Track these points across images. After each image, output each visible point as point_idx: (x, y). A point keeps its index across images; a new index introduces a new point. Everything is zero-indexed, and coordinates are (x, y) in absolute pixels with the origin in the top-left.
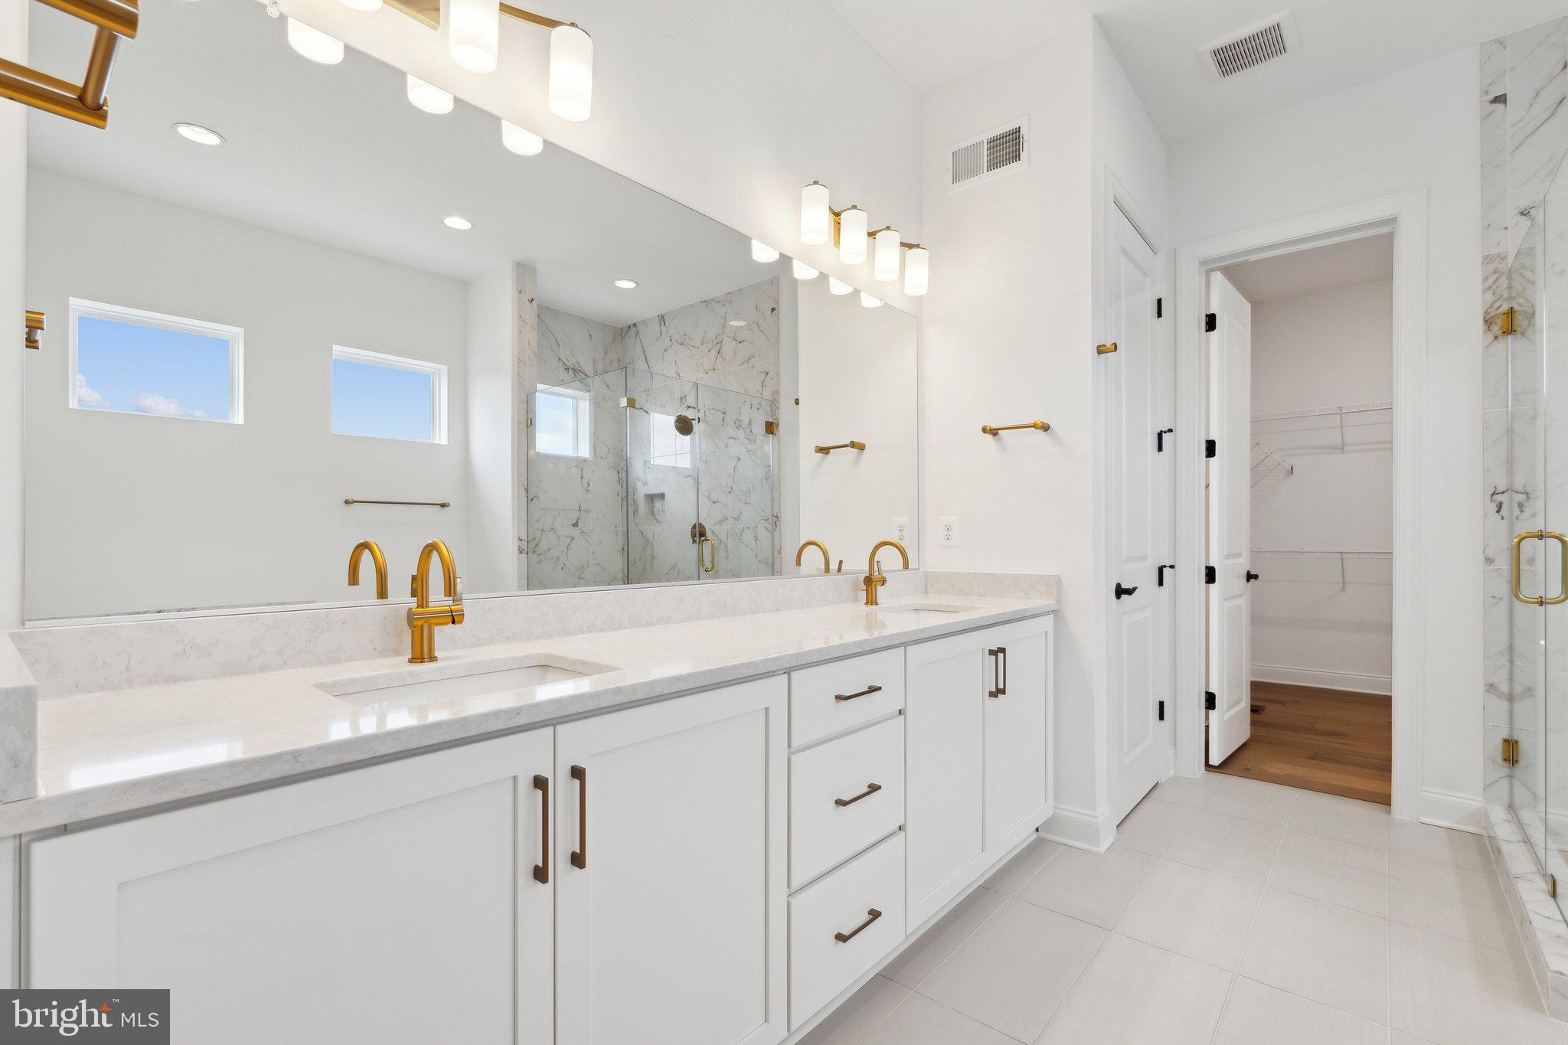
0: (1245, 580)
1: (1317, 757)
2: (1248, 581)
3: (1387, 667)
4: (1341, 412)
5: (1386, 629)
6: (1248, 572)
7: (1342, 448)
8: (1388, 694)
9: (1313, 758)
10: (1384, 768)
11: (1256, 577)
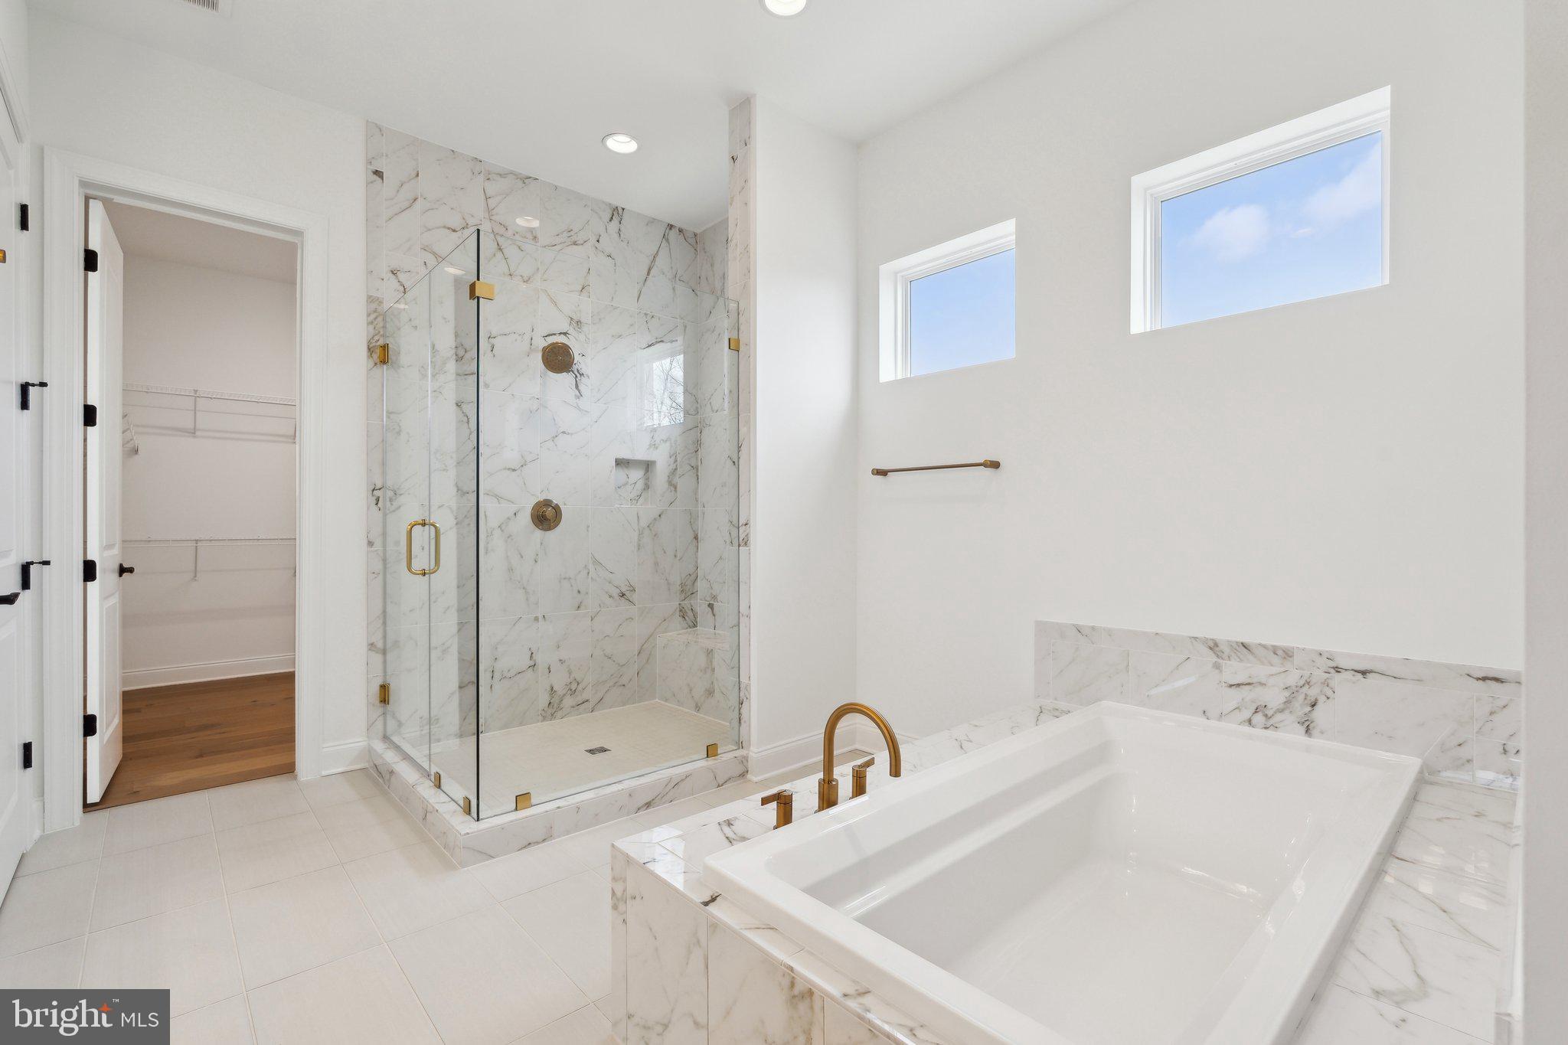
0: (117, 574)
1: (202, 754)
2: (121, 575)
3: (291, 644)
4: (196, 396)
5: (290, 609)
6: (121, 565)
7: (193, 433)
8: (291, 670)
9: (201, 756)
10: (287, 738)
11: (131, 570)
